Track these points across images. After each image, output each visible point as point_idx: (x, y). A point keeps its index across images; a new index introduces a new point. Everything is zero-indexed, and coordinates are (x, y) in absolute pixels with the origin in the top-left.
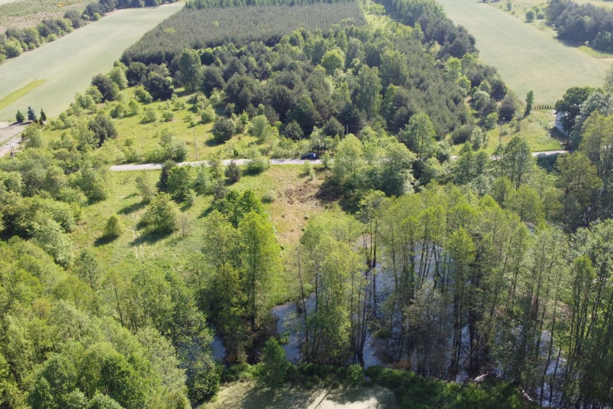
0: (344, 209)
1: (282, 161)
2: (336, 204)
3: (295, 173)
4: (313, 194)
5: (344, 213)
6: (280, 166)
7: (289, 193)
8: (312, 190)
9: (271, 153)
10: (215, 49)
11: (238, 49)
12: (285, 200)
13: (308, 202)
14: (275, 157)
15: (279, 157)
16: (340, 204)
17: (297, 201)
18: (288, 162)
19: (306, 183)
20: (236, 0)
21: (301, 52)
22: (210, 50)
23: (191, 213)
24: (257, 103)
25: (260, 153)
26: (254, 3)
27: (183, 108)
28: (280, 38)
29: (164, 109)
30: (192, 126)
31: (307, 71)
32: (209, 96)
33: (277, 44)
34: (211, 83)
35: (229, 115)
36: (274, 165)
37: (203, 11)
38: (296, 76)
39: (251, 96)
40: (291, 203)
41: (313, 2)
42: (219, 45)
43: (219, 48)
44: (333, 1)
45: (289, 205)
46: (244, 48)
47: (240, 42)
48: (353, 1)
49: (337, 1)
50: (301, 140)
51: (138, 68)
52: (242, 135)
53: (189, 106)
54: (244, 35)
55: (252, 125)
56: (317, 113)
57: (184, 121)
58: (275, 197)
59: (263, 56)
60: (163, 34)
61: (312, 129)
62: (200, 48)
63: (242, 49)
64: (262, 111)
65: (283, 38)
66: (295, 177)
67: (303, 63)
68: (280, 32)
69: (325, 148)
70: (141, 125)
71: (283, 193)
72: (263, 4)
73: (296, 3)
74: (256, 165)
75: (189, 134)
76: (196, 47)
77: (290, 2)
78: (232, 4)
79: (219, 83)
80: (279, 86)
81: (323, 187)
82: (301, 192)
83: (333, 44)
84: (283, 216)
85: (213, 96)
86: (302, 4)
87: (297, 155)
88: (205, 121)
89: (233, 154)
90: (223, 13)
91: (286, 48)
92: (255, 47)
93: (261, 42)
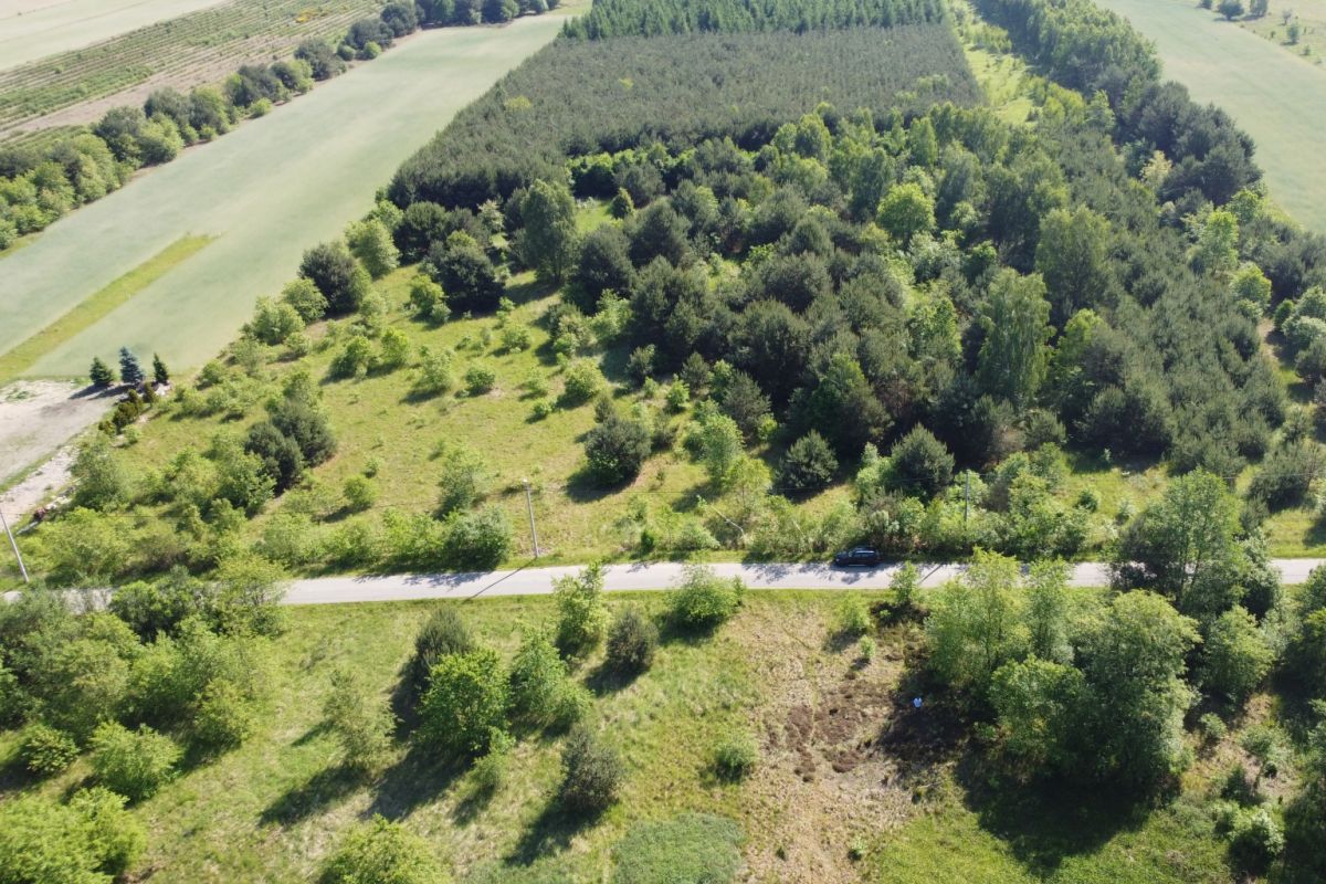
0: (972, 803)
1: (779, 574)
2: (944, 771)
3: (816, 629)
4: (871, 732)
5: (972, 819)
6: (769, 595)
7: (799, 726)
8: (869, 711)
9: (748, 539)
10: (618, 155)
11: (674, 156)
12: (788, 758)
13: (861, 770)
14: (757, 557)
15: (769, 557)
16: (962, 776)
17: (825, 767)
18: (795, 578)
19: (851, 677)
20: (676, 17)
21: (822, 171)
22: (606, 160)
23: (490, 830)
24: (712, 346)
25: (713, 541)
26: (716, 25)
27: (524, 347)
28: (775, 129)
29: (476, 347)
30: (539, 416)
31: (841, 241)
32: (590, 309)
33: (767, 148)
34: (599, 275)
35: (636, 381)
36: (755, 593)
37: (601, 44)
38: (817, 266)
39: (697, 324)
40: (806, 773)
41: (847, 23)
42: (629, 144)
43: (629, 154)
44: (893, 22)
45: (798, 781)
46: (687, 156)
47: (677, 141)
48: (939, 22)
49: (902, 21)
50: (831, 485)
51: (426, 218)
52: (667, 456)
53: (539, 337)
54: (688, 119)
55: (697, 428)
56: (873, 403)
57: (520, 393)
58: (758, 756)
59: (733, 180)
60: (501, 115)
61: (861, 449)
62: (584, 153)
63: (684, 156)
64: (722, 382)
65: (781, 129)
66: (816, 643)
67: (830, 213)
68: (774, 112)
69: (901, 533)
70: (406, 407)
71: (780, 729)
72: (734, 28)
73: (810, 26)
74: (702, 609)
75: (528, 447)
76: (575, 151)
77: (796, 22)
78: (666, 28)
79: (619, 272)
80: (773, 303)
81: (901, 698)
82: (835, 721)
83: (901, 149)
84: (781, 854)
85: (600, 317)
86: (824, 28)
87: (820, 547)
88: (575, 397)
89: (638, 540)
90: (645, 51)
91: (787, 164)
92: (715, 153)
93: (728, 140)
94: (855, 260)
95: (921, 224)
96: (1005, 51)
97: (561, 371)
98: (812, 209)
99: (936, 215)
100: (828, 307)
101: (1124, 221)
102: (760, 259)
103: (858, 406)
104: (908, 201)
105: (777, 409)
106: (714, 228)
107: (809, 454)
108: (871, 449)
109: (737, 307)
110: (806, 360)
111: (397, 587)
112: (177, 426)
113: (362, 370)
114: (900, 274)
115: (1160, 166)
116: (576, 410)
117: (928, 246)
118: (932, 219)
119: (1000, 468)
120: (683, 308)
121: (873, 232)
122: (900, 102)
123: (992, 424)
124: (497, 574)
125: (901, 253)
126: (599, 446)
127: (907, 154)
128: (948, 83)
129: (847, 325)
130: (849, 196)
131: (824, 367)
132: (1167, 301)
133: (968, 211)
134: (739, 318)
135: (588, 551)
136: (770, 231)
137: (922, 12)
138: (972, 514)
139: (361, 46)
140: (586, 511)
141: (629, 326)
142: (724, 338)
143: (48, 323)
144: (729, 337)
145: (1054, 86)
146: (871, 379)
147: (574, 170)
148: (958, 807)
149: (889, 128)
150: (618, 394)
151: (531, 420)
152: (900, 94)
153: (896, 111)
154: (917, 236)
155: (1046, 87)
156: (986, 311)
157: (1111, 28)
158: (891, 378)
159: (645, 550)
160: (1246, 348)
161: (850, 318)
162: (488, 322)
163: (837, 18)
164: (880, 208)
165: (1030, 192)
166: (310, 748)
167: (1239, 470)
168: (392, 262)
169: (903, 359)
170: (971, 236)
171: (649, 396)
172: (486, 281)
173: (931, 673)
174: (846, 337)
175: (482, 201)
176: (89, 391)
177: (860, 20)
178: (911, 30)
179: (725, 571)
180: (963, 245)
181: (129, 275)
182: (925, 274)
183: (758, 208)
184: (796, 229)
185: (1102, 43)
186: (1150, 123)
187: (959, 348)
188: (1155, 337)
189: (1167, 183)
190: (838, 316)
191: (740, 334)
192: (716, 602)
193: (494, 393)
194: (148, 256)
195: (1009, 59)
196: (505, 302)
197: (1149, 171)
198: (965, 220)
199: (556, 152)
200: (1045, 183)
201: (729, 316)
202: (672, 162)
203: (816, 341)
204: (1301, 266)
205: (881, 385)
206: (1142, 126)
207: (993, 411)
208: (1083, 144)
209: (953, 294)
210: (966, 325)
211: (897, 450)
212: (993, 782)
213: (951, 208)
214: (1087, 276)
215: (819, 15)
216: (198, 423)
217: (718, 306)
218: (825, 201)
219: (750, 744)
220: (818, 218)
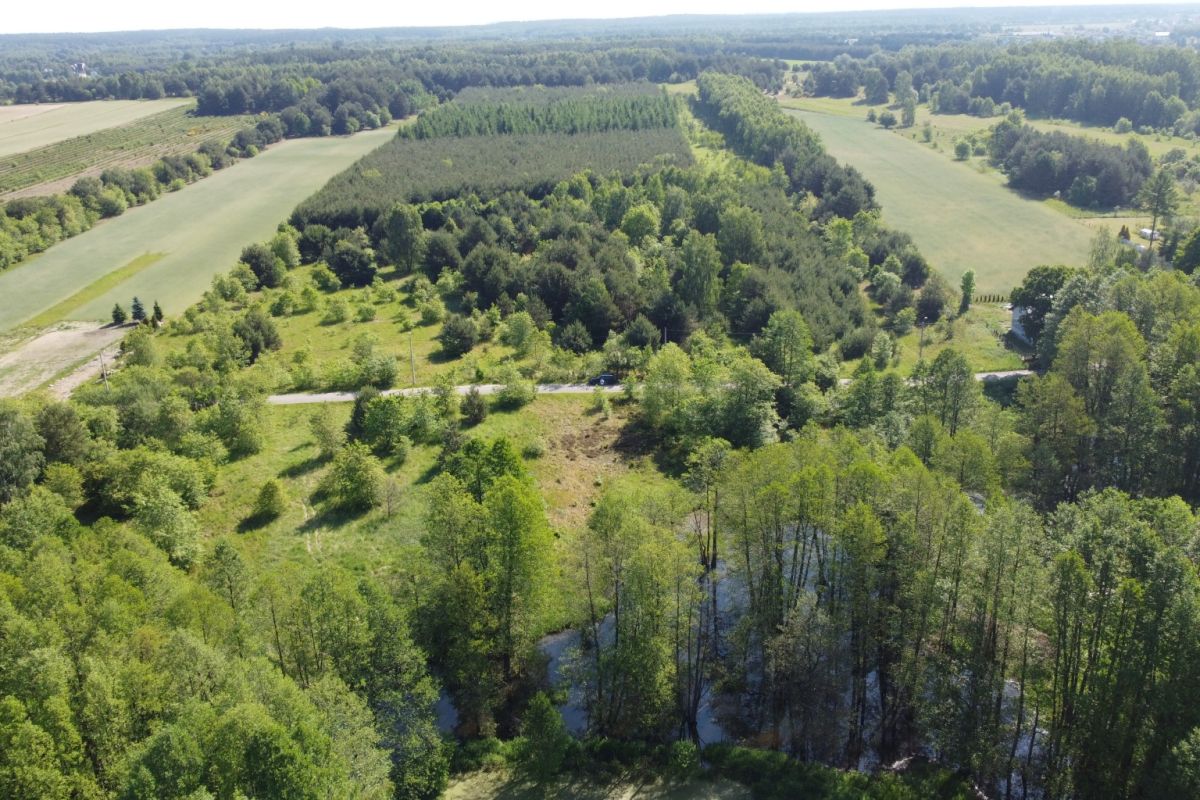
0: (661, 469)
1: (556, 388)
2: (647, 459)
3: (577, 409)
4: (608, 443)
5: (661, 475)
6: (552, 396)
7: (568, 442)
8: (607, 436)
9: (539, 374)
10: (445, 203)
11: (484, 203)
12: (562, 453)
13: (601, 457)
14: (545, 381)
15: (552, 382)
16: (655, 460)
17: (582, 456)
18: (566, 389)
19: (597, 424)
20: (481, 125)
21: (586, 207)
22: (437, 206)
23: (402, 475)
26: (511, 130)
28: (554, 187)
29: (361, 301)
30: (406, 330)
31: (598, 238)
32: (434, 278)
33: (548, 197)
34: (439, 259)
35: (468, 311)
36: (543, 395)
37: (427, 141)
38: (581, 247)
39: (506, 280)
40: (573, 458)
42: (453, 197)
43: (453, 202)
44: (639, 127)
45: (568, 461)
46: (493, 203)
47: (486, 194)
48: (673, 127)
49: (646, 126)
50: (588, 351)
51: (319, 235)
52: (488, 344)
53: (401, 296)
54: (494, 182)
56: (614, 309)
57: (393, 320)
58: (546, 451)
59: (525, 215)
60: (361, 180)
62: (422, 202)
63: (491, 203)
64: (522, 304)
65: (558, 186)
66: (578, 414)
68: (553, 176)
70: (321, 328)
71: (558, 442)
72: (524, 131)
73: (579, 130)
74: (513, 395)
75: (401, 343)
76: (415, 200)
77: (568, 129)
78: (474, 131)
79: (452, 258)
81: (625, 432)
82: (588, 440)
83: (640, 196)
84: (558, 481)
85: (441, 281)
86: (589, 131)
87: (581, 377)
88: (429, 320)
89: (472, 375)
90: (460, 145)
91: (562, 203)
92: (513, 200)
93: (522, 193)
95: (650, 232)
96: (721, 147)
99: (661, 226)
102: (544, 248)
103: (605, 310)
104: (641, 216)
105: (556, 318)
106: (513, 239)
107: (575, 335)
108: (612, 333)
113: (290, 311)
114: (634, 256)
116: (429, 327)
117: (654, 245)
118: (658, 229)
120: (497, 269)
121: (619, 234)
123: (684, 318)
124: (392, 391)
125: (637, 248)
128: (675, 158)
130: (604, 222)
140: (441, 367)
141: (460, 286)
142: (522, 285)
146: (613, 296)
148: (653, 470)
149: (633, 183)
151: (402, 331)
154: (647, 238)
159: (478, 379)
164: (623, 222)
166: (298, 453)
168: (297, 261)
171: (476, 318)
172: (364, 267)
173: (642, 421)
175: (355, 227)
180: (677, 243)
183: (542, 227)
184: (568, 229)
191: (533, 278)
192: (522, 392)
193: (377, 321)
199: (401, 200)
202: (482, 206)
207: (684, 309)
211: (627, 331)
212: (674, 462)
213: (671, 222)
215: (586, 124)
219: (542, 447)
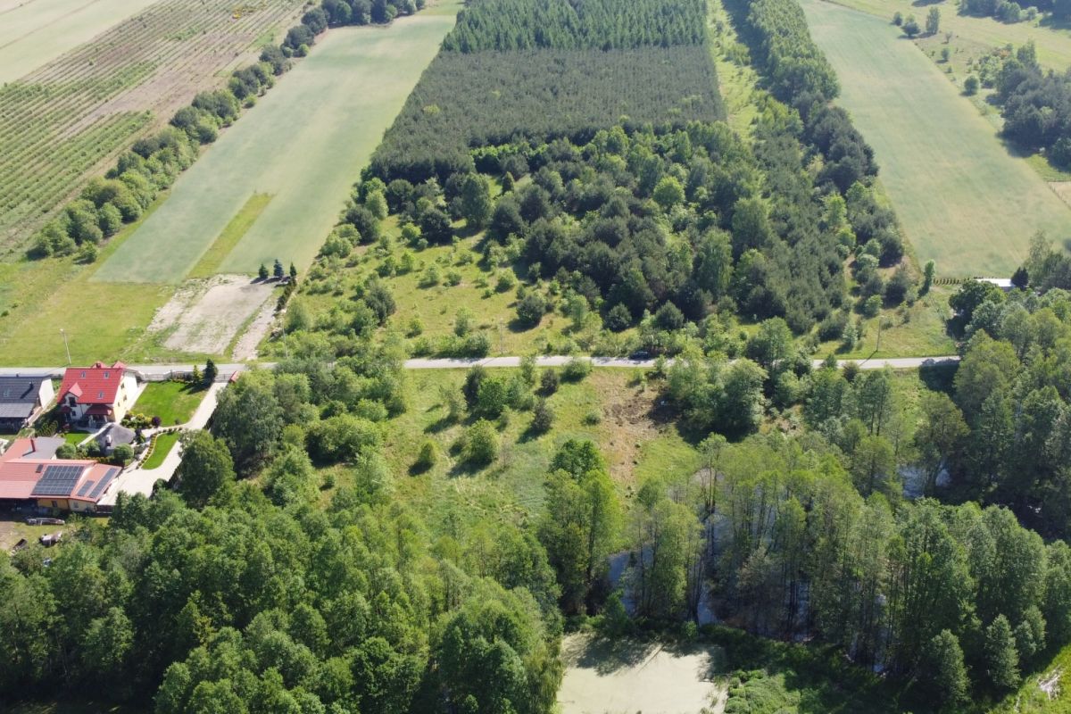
0: (681, 434)
1: (606, 361)
2: (672, 426)
3: (622, 381)
4: (644, 412)
5: (681, 439)
6: (604, 368)
7: (617, 410)
8: (644, 406)
9: (593, 348)
10: (501, 148)
11: (534, 149)
12: (613, 420)
13: (640, 424)
14: (596, 354)
15: (602, 355)
16: (678, 427)
17: (627, 422)
18: (614, 362)
19: (636, 396)
20: (520, 36)
21: (624, 163)
22: (493, 151)
23: (507, 435)
24: (570, 264)
25: (579, 348)
26: (548, 44)
27: (471, 262)
28: (594, 133)
29: (446, 262)
30: (487, 296)
31: (634, 209)
32: (503, 243)
33: (589, 144)
34: (506, 225)
35: (532, 280)
36: (597, 368)
37: (471, 58)
38: (621, 223)
39: (562, 252)
40: (620, 424)
41: (638, 43)
42: (506, 140)
43: (507, 147)
44: (670, 44)
45: (617, 426)
46: (542, 148)
47: (536, 139)
48: (701, 43)
49: (675, 43)
50: (628, 328)
51: (401, 188)
52: (552, 314)
53: (477, 257)
54: (541, 125)
55: (565, 302)
56: (648, 291)
57: (475, 285)
58: (601, 417)
59: (571, 166)
60: (423, 117)
61: (643, 313)
62: (480, 147)
63: (540, 149)
64: (577, 281)
65: (598, 134)
66: (623, 385)
67: (627, 191)
68: (593, 120)
69: (659, 345)
70: (420, 290)
71: (610, 411)
72: (560, 46)
73: (613, 45)
74: (577, 370)
75: (486, 309)
76: (474, 144)
77: (602, 43)
78: (514, 44)
79: (517, 224)
80: (600, 243)
81: (656, 402)
82: (631, 409)
83: (669, 149)
84: (612, 444)
85: (510, 248)
86: (622, 47)
87: (624, 352)
88: (503, 287)
89: (545, 347)
90: (504, 65)
91: (603, 159)
92: (559, 148)
93: (566, 139)
94: (641, 221)
95: (677, 199)
96: (746, 64)
97: (493, 274)
98: (618, 189)
99: (686, 194)
100: (627, 247)
101: (791, 198)
102: (592, 219)
103: (641, 292)
104: (670, 186)
105: (604, 293)
106: (562, 198)
107: (619, 313)
108: (647, 312)
109: (582, 245)
110: (617, 271)
111: (445, 363)
112: (311, 298)
113: (394, 272)
114: (664, 228)
115: (818, 164)
116: (504, 294)
117: (681, 212)
118: (683, 196)
119: (704, 321)
120: (556, 244)
121: (651, 204)
122: (670, 115)
123: (702, 302)
124: (487, 359)
125: (666, 215)
126: (523, 308)
127: (673, 152)
128: (701, 101)
129: (637, 255)
130: (638, 179)
131: (626, 274)
132: (800, 245)
133: (703, 192)
134: (583, 249)
135: (524, 351)
136: (595, 202)
137: (690, 37)
138: (690, 339)
139: (296, 47)
140: (520, 336)
141: (524, 251)
142: (575, 260)
143: (210, 245)
144: (579, 259)
145: (771, 99)
146: (648, 280)
147: (475, 157)
148: (675, 435)
149: (663, 133)
150: (525, 286)
151: (484, 298)
152: (671, 110)
153: (668, 123)
154: (675, 206)
155: (766, 99)
156: (702, 250)
157: (809, 62)
158: (657, 280)
159: (549, 351)
160: (834, 269)
161: (638, 251)
162: (448, 248)
163: (631, 40)
164: (655, 190)
165: (735, 185)
166: (433, 413)
167: (813, 324)
168: (385, 213)
169: (663, 271)
170: (705, 205)
171: (540, 287)
172: (445, 226)
173: (668, 395)
174: (636, 261)
175: (428, 178)
176: (257, 281)
177: (647, 42)
178: (682, 48)
179: (585, 358)
180: (699, 211)
181: (237, 217)
182: (678, 227)
183: (588, 186)
184: (611, 202)
185: (803, 72)
186: (819, 135)
187: (691, 266)
188: (791, 263)
189: (819, 175)
190: (633, 250)
191: (586, 258)
192: (583, 368)
193: (462, 285)
194: (240, 206)
195: (748, 70)
196: (455, 238)
197: (811, 166)
198: (701, 197)
199: (464, 146)
200: (743, 180)
201: (579, 249)
202: (533, 153)
203: (622, 262)
204: (873, 227)
205: (652, 284)
206: (815, 135)
207: (702, 295)
208: (780, 145)
209: (691, 238)
210: (695, 256)
211: (658, 312)
212: (690, 428)
213: (695, 190)
214: (757, 232)
215: (619, 37)
216: (321, 296)
217: (572, 244)
218: (625, 184)
219: (600, 414)
220: (621, 195)
